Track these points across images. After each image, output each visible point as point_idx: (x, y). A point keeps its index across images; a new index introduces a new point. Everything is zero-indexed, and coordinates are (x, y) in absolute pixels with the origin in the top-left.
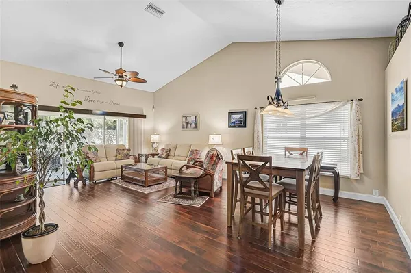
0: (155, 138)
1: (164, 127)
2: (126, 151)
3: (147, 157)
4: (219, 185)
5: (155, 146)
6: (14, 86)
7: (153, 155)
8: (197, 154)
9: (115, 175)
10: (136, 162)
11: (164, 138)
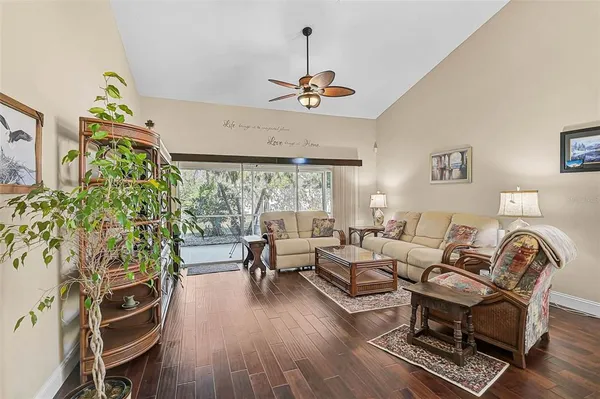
0: (378, 200)
1: (393, 180)
2: (327, 222)
3: (362, 233)
4: (541, 329)
5: (378, 214)
6: (150, 124)
7: (375, 232)
8: (466, 236)
9: (307, 262)
10: (343, 242)
11: (395, 201)
